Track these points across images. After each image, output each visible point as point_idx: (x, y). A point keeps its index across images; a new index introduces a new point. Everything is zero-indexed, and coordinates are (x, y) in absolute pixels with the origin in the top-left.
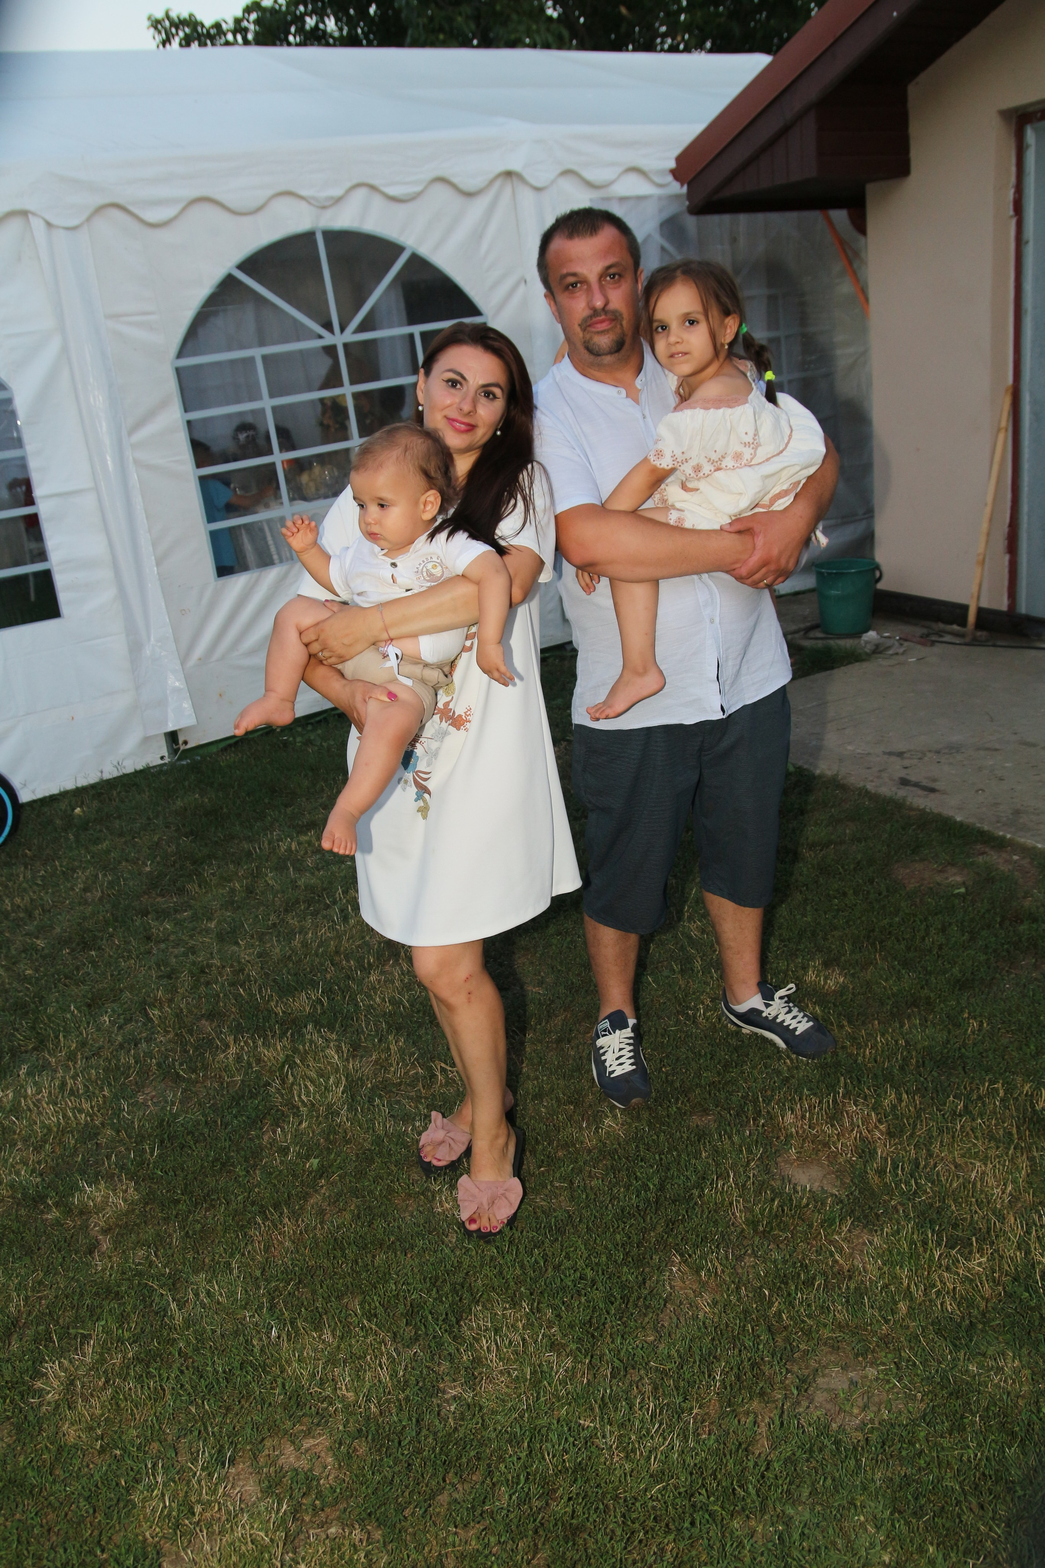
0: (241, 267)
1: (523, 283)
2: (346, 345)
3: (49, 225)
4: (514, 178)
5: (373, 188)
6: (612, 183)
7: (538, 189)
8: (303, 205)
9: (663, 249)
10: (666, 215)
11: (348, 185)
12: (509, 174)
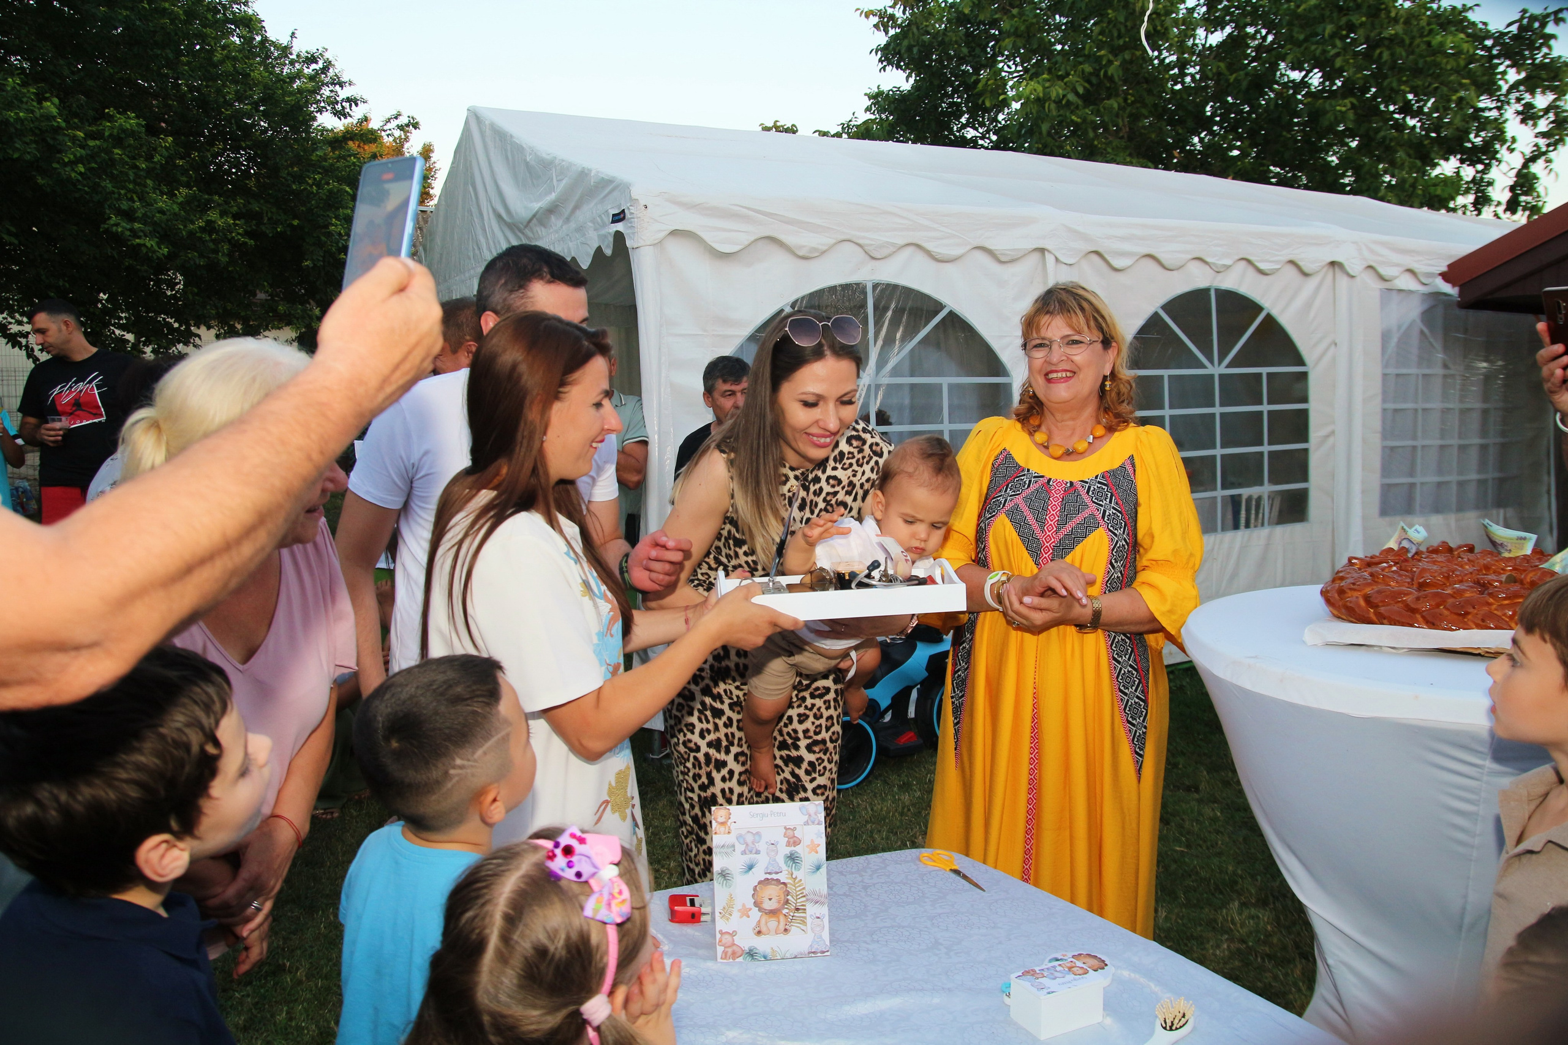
0: (1164, 307)
1: (1333, 346)
2: (1221, 376)
3: (1057, 259)
4: (1336, 267)
5: (1249, 261)
6: (1396, 277)
7: (1353, 277)
8: (1207, 268)
9: (1422, 332)
10: (1425, 306)
11: (1237, 257)
12: (1333, 264)
